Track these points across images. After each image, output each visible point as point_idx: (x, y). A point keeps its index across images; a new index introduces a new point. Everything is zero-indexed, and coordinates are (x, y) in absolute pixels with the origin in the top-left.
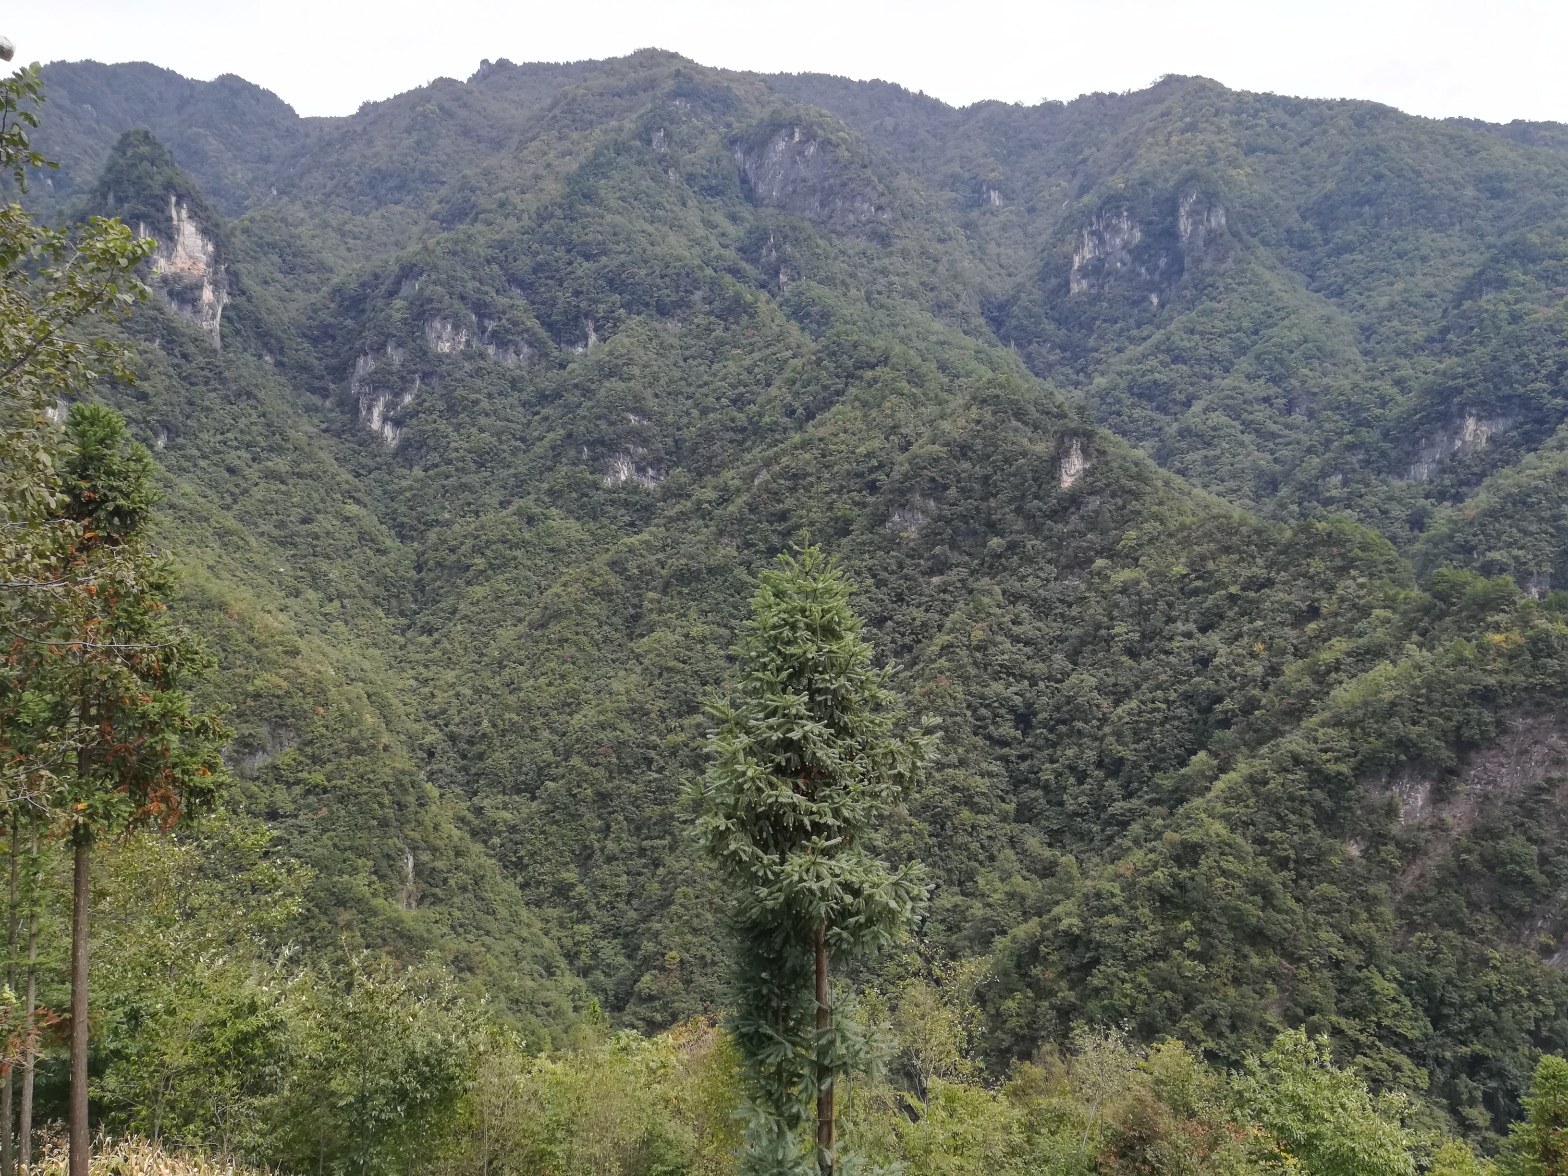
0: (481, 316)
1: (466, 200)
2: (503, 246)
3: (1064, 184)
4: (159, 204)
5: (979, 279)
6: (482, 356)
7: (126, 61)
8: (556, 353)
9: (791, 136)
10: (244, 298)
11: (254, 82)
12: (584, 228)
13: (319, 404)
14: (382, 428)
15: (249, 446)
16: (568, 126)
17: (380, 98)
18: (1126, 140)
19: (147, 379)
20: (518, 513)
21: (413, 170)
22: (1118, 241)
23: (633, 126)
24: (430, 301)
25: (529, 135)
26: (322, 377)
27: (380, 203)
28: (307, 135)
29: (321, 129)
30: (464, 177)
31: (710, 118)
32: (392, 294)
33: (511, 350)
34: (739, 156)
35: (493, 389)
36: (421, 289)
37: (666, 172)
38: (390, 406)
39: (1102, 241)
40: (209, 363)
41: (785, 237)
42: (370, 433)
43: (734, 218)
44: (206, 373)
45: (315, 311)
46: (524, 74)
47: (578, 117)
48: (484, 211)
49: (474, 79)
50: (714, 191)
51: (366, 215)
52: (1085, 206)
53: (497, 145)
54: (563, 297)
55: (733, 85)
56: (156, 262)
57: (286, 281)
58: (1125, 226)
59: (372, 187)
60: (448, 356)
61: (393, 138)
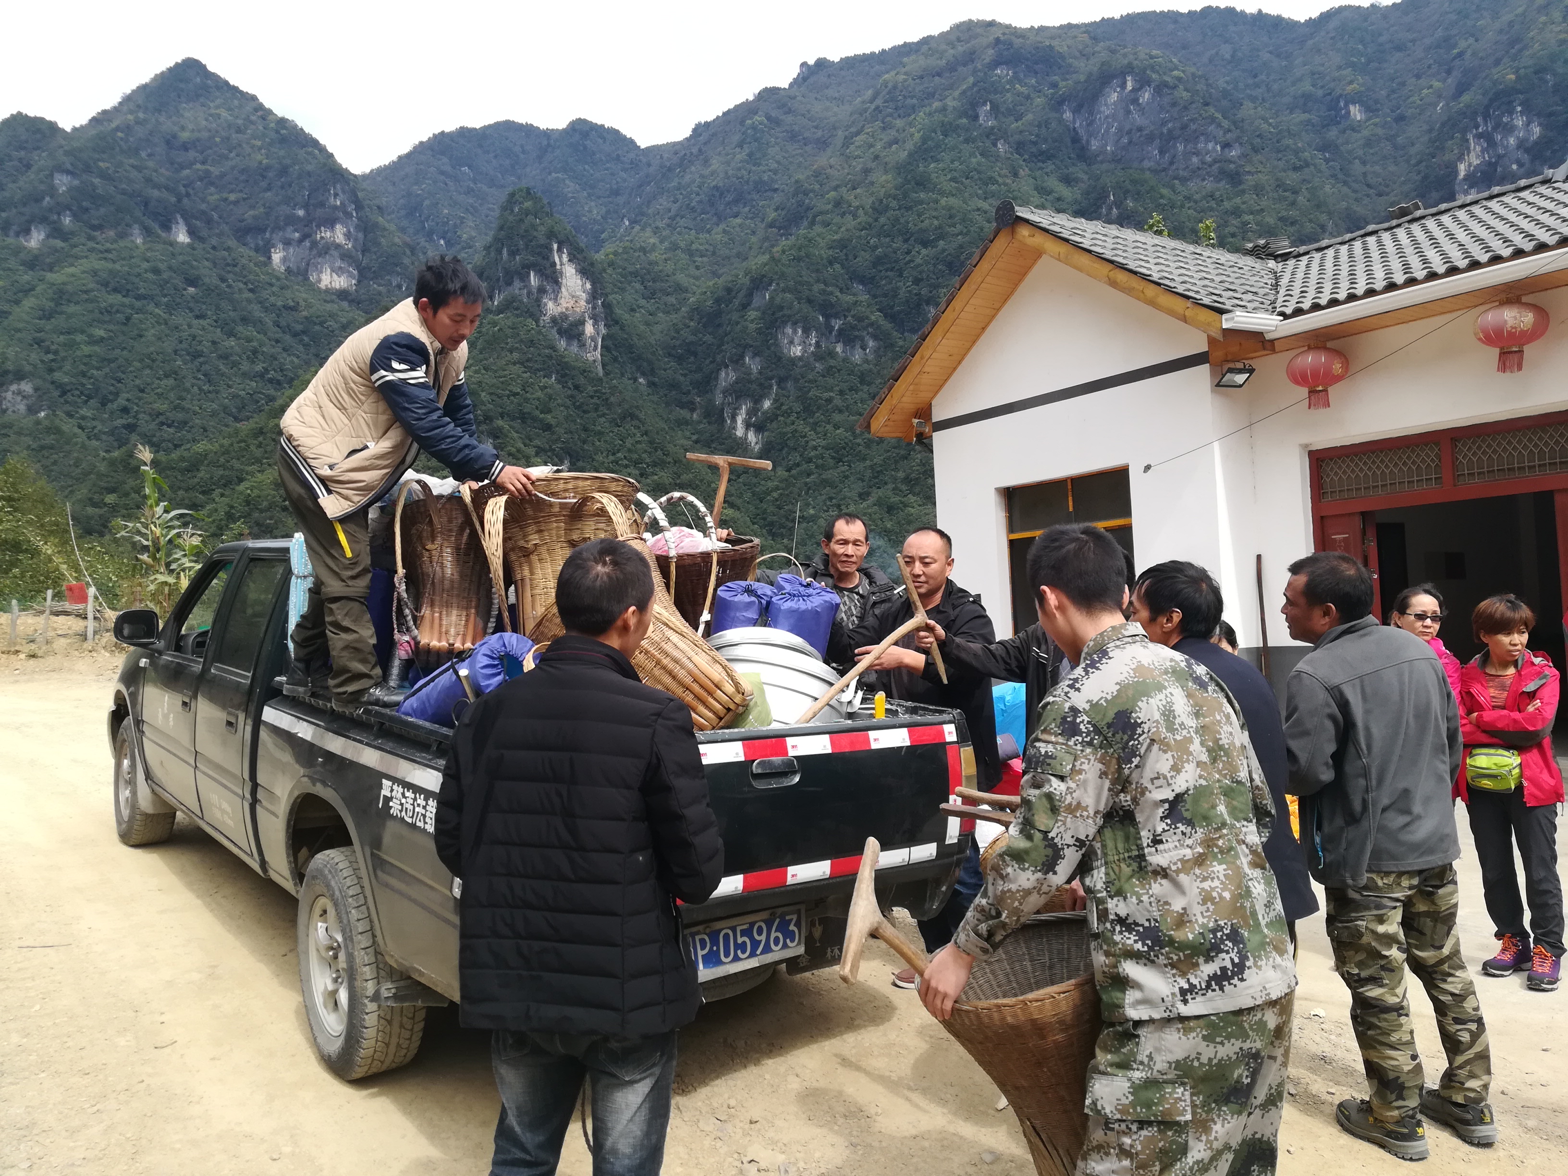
0: (827, 317)
1: (800, 204)
2: (843, 244)
3: (1437, 84)
4: (545, 253)
5: (1344, 204)
6: (832, 354)
7: (492, 122)
8: (901, 343)
9: (1123, 85)
10: (617, 327)
11: (599, 123)
12: (919, 215)
13: (688, 417)
14: (746, 434)
15: (636, 463)
16: (891, 115)
17: (710, 118)
18: (1511, 24)
19: (549, 411)
20: (879, 503)
21: (747, 182)
22: (1512, 141)
23: (955, 103)
24: (781, 308)
25: (853, 130)
26: (689, 392)
27: (720, 218)
28: (649, 165)
29: (662, 157)
30: (797, 182)
31: (1033, 81)
32: (745, 306)
33: (858, 346)
34: (1068, 115)
35: (844, 386)
36: (772, 298)
37: (995, 145)
38: (751, 413)
39: (1491, 143)
40: (596, 391)
41: (1127, 191)
42: (735, 439)
43: (1067, 180)
44: (595, 400)
45: (677, 331)
46: (841, 69)
47: (900, 104)
48: (821, 213)
49: (795, 83)
50: (1044, 156)
51: (709, 232)
52: (1468, 106)
53: (823, 144)
54: (905, 287)
55: (1055, 43)
56: (546, 305)
57: (648, 305)
58: (1519, 122)
59: (712, 204)
60: (800, 359)
61: (727, 155)
